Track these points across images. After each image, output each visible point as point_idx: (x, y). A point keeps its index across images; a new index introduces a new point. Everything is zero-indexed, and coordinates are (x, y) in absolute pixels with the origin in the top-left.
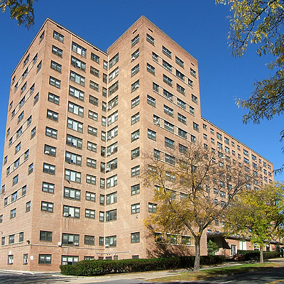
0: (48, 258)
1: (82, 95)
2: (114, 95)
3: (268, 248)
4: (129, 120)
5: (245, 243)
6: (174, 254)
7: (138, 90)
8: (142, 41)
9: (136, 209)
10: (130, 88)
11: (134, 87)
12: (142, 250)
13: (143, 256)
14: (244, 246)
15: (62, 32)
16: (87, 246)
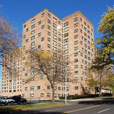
0: (49, 95)
1: (56, 38)
2: (66, 38)
3: (110, 92)
4: (74, 49)
5: (104, 90)
6: (87, 94)
7: (77, 39)
8: (79, 21)
9: (76, 79)
10: (74, 37)
11: (76, 37)
12: (79, 92)
13: (79, 94)
14: (103, 91)
15: (50, 13)
16: (59, 91)
